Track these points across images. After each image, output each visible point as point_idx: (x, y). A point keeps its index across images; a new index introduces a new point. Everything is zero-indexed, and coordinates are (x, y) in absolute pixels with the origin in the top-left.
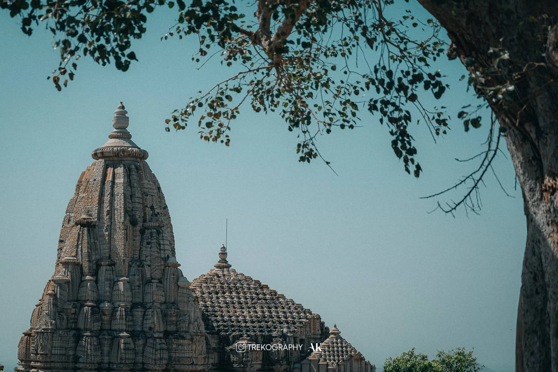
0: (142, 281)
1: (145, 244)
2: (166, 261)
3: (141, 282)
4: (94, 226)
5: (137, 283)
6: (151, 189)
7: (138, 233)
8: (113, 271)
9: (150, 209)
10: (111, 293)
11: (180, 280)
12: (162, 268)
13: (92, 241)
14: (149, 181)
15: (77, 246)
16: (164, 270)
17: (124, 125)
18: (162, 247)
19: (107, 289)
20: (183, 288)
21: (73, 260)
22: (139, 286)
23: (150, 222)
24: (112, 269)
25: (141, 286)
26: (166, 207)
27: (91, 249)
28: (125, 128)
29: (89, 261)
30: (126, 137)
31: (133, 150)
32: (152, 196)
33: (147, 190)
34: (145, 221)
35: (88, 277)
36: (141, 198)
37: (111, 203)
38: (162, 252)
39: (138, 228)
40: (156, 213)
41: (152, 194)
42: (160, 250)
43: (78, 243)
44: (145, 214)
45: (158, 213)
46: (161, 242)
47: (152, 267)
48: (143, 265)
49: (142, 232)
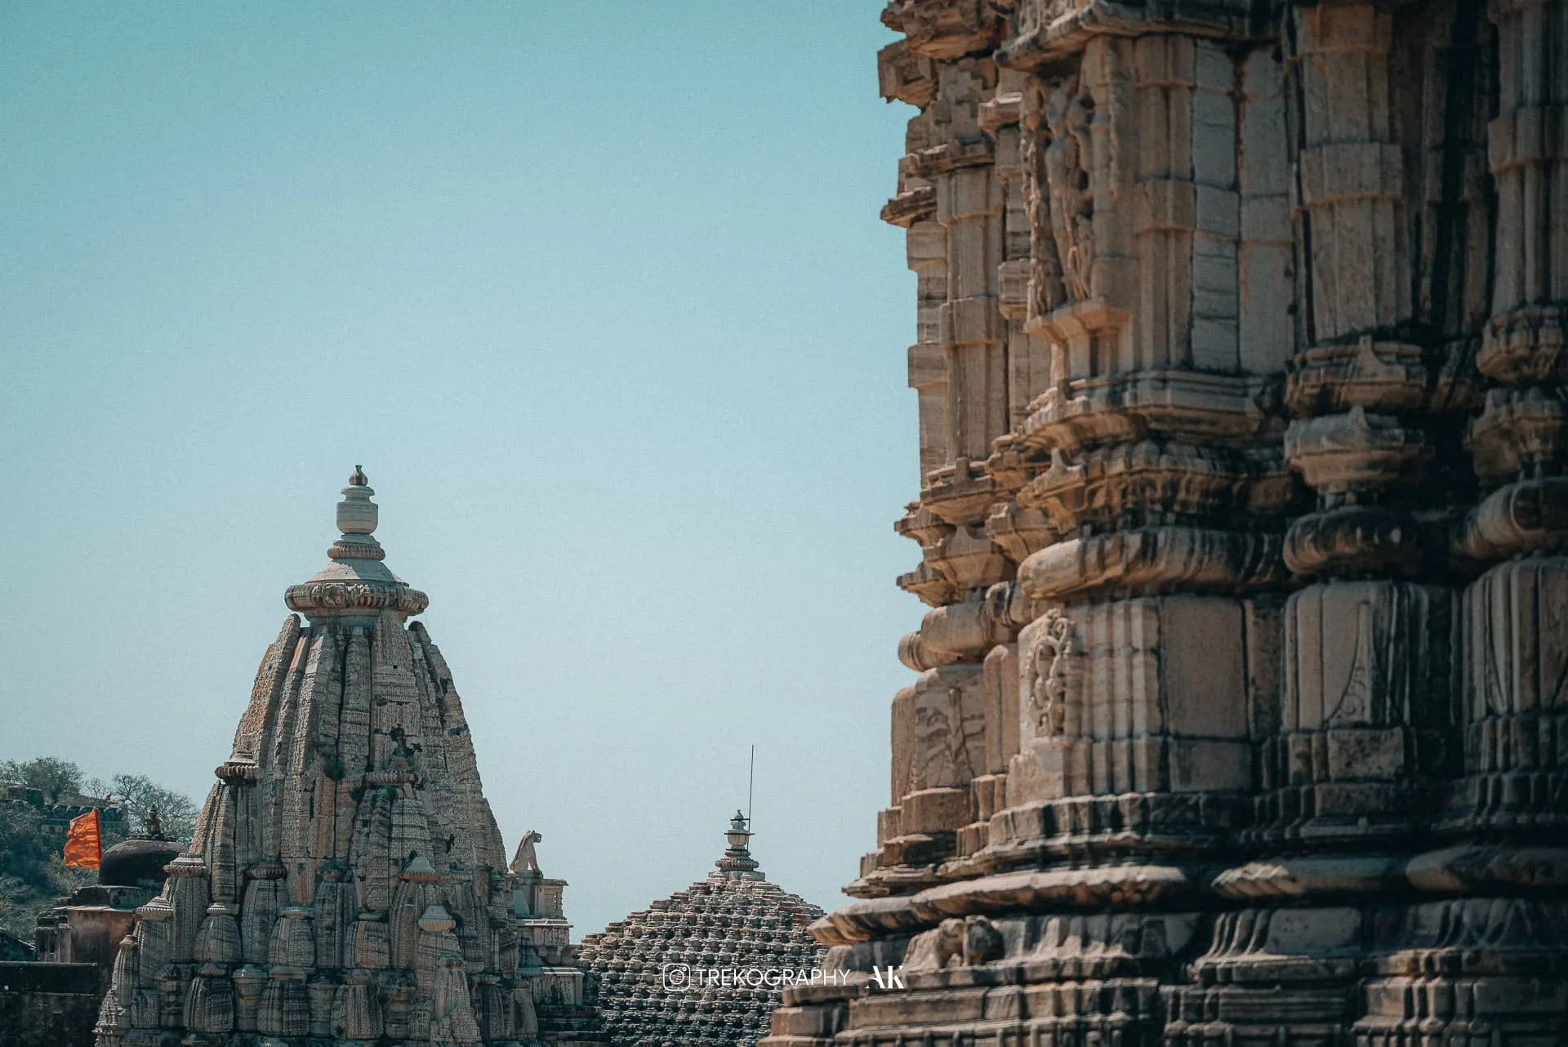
0: (342, 916)
1: (359, 824)
2: (404, 866)
3: (339, 919)
4: (252, 782)
5: (328, 921)
6: (399, 686)
7: (345, 798)
8: (276, 891)
9: (388, 738)
10: (265, 943)
11: (425, 916)
12: (393, 883)
13: (241, 818)
14: (395, 667)
15: (208, 829)
16: (397, 888)
17: (364, 526)
18: (395, 832)
19: (256, 933)
20: (429, 934)
21: (190, 864)
22: (331, 928)
23: (384, 768)
24: (276, 886)
25: (337, 927)
26: (462, 729)
27: (234, 838)
28: (366, 533)
29: (225, 868)
30: (360, 555)
31: (358, 590)
32: (400, 704)
33: (384, 690)
34: (370, 768)
35: (215, 907)
36: (366, 711)
37: (290, 724)
38: (395, 844)
39: (346, 786)
40: (409, 745)
41: (399, 699)
42: (390, 839)
43: (208, 824)
44: (372, 750)
45: (418, 747)
46: (396, 820)
47: (368, 882)
48: (352, 877)
49: (357, 795)
